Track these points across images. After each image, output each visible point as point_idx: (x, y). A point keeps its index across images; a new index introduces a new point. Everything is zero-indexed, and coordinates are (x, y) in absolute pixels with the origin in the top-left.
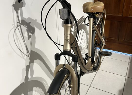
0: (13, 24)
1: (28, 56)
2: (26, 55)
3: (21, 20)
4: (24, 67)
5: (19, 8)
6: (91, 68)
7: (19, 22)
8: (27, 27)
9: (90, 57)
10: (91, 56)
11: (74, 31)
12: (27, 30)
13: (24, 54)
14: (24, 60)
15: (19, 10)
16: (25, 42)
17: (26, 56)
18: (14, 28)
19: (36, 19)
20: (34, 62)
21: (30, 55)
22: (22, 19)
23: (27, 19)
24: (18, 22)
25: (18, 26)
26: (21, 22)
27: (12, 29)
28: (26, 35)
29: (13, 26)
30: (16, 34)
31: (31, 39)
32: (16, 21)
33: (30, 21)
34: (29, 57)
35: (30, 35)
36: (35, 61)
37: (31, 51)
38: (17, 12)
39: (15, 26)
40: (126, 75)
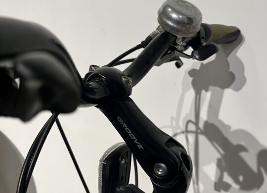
0: (172, 118)
3: (206, 123)
5: (211, 87)
7: (196, 124)
8: (222, 152)
12: (219, 160)
15: (209, 94)
16: (197, 184)
18: (172, 127)
22: (210, 121)
23: (233, 129)
24: (190, 121)
26: (204, 128)
27: (167, 127)
29: (172, 122)
32: (187, 115)
33: (243, 143)
38: (198, 93)
39: (177, 124)
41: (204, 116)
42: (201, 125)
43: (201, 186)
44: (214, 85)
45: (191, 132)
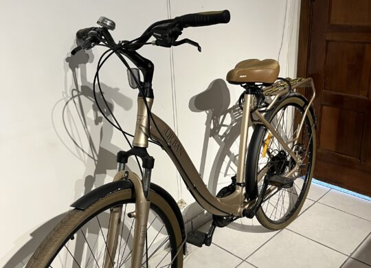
0: (63, 92)
1: (94, 158)
2: (89, 155)
3: (82, 87)
4: (82, 178)
5: (79, 65)
6: (239, 211)
7: (77, 90)
8: (93, 100)
9: (239, 184)
10: (241, 182)
11: (231, 124)
12: (93, 106)
13: (83, 151)
14: (82, 163)
15: (79, 69)
16: (86, 127)
17: (87, 156)
18: (64, 98)
19: (118, 87)
20: (105, 173)
21: (98, 156)
22: (84, 85)
24: (73, 90)
25: (73, 97)
26: (82, 90)
27: (61, 100)
28: (91, 114)
29: (63, 96)
30: (69, 111)
31: (101, 124)
32: (71, 87)
34: (95, 160)
35: (101, 118)
36: (108, 171)
37: (101, 148)
38: (74, 71)
39: (67, 95)
40: (352, 254)
41: (80, 84)
42: (80, 90)
43: (88, 127)
44: (80, 63)
45: (76, 96)
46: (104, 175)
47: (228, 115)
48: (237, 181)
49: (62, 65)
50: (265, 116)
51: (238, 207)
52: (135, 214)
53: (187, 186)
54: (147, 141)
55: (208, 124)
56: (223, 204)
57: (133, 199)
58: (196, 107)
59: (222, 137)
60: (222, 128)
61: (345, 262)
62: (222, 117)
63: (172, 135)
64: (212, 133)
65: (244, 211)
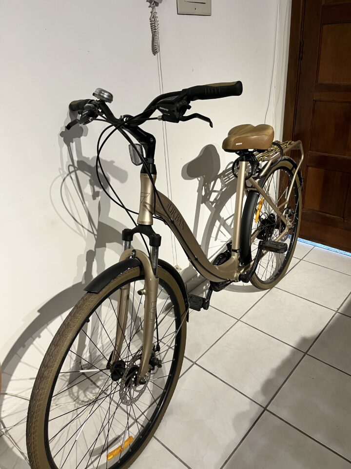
0: (60, 169)
1: (93, 233)
2: (88, 230)
3: (78, 162)
4: (83, 252)
5: (74, 139)
6: (235, 276)
7: (73, 165)
8: (90, 175)
9: (235, 251)
10: (236, 248)
11: (221, 189)
12: (90, 180)
13: (82, 226)
14: (82, 239)
15: (74, 143)
16: (85, 203)
17: (86, 231)
18: (61, 175)
19: (113, 159)
20: (105, 246)
21: (97, 231)
22: (79, 160)
23: (90, 159)
24: (70, 166)
25: (70, 173)
26: (78, 165)
27: (59, 176)
28: (88, 190)
29: (60, 172)
30: (66, 188)
31: (99, 199)
32: (67, 162)
34: (95, 235)
35: (98, 192)
36: (107, 244)
37: (99, 223)
38: (69, 146)
39: (63, 171)
40: (338, 309)
41: (76, 159)
42: (76, 165)
43: (86, 202)
44: (75, 137)
45: (72, 172)
46: (104, 248)
47: (219, 180)
48: (233, 248)
49: (56, 140)
50: (259, 182)
51: (234, 273)
52: (144, 291)
53: (189, 258)
54: (152, 218)
55: (199, 191)
56: (221, 271)
57: (142, 276)
58: (188, 174)
59: (212, 203)
60: (213, 193)
61: (333, 317)
62: (212, 183)
63: (175, 210)
64: (203, 199)
65: (240, 275)
